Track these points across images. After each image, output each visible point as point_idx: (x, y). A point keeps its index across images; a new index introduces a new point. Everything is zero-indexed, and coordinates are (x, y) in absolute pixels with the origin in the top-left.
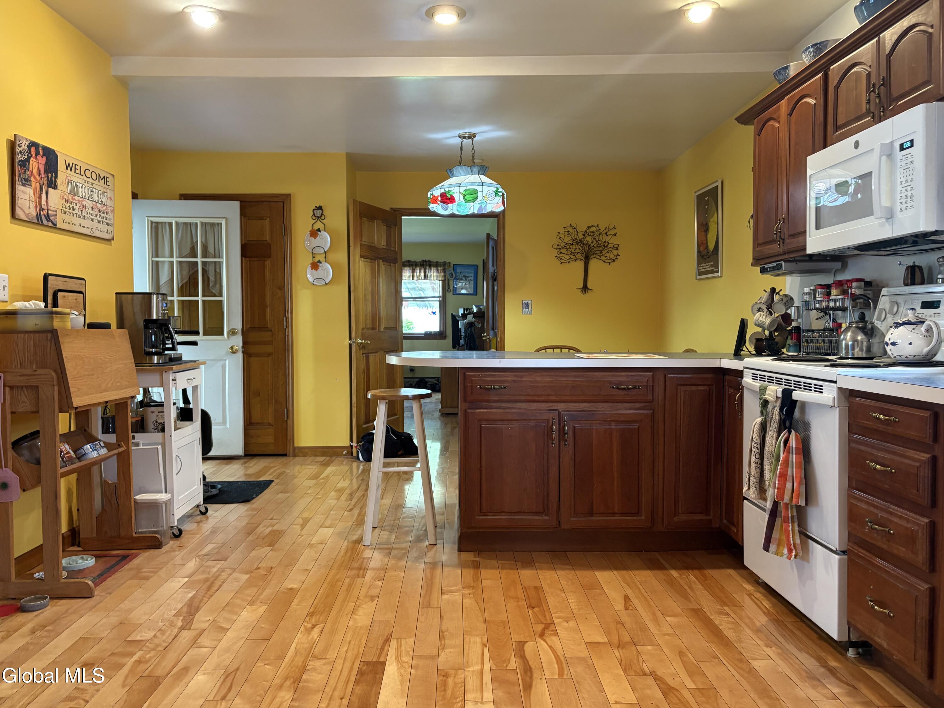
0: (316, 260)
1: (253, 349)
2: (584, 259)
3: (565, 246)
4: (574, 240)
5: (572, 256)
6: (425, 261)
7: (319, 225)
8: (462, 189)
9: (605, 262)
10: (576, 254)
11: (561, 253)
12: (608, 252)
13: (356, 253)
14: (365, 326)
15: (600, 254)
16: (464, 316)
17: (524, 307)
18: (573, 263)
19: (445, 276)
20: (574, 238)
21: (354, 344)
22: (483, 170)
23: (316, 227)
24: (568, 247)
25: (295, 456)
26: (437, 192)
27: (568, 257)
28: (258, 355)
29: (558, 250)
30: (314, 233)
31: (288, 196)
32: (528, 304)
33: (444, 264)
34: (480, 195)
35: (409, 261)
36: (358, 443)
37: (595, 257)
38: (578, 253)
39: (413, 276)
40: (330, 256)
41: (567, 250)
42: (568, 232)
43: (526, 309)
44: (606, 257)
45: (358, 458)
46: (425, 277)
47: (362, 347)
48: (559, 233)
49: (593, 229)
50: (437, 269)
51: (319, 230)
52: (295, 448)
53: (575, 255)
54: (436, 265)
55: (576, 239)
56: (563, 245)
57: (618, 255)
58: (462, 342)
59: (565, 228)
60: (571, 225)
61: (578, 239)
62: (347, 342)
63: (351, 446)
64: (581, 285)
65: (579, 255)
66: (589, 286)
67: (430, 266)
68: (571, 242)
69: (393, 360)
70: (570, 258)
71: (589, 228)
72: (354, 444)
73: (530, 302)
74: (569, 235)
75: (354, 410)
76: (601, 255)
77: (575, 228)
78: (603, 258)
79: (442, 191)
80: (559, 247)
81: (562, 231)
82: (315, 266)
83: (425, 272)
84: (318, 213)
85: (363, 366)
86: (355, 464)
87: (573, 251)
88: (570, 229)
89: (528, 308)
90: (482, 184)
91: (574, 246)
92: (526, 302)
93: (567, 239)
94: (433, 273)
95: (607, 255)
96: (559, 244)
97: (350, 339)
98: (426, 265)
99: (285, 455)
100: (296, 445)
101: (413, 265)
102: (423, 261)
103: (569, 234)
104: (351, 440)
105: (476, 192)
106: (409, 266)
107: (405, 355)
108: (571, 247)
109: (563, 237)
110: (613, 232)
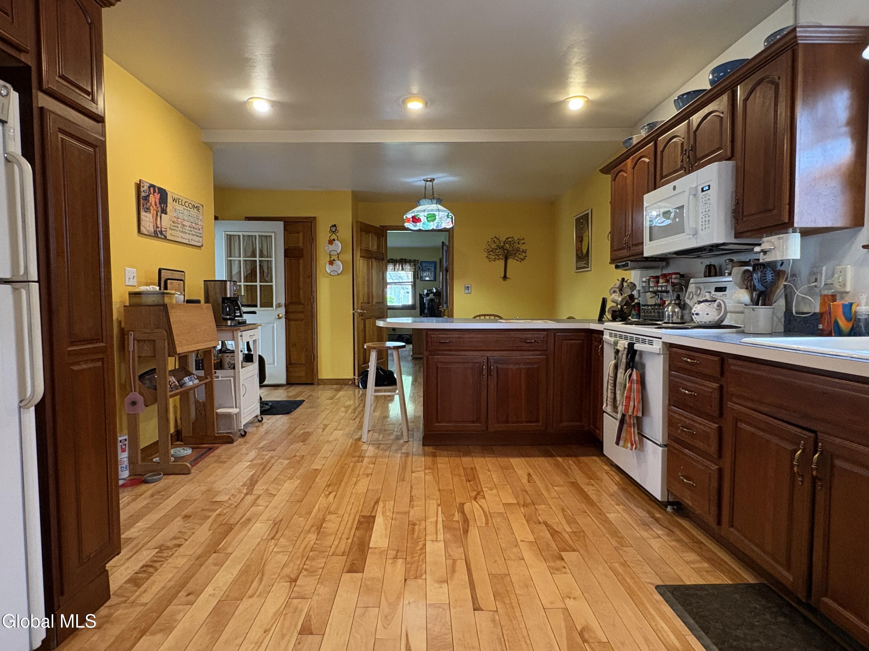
0: (332, 259)
1: (292, 316)
2: (504, 259)
5: (496, 257)
6: (403, 259)
7: (334, 237)
8: (426, 214)
9: (517, 261)
11: (490, 254)
12: (519, 254)
13: (358, 254)
14: (363, 301)
15: (514, 256)
16: (428, 295)
17: (466, 289)
18: (497, 261)
19: (415, 269)
20: (497, 245)
21: (356, 313)
22: (439, 201)
23: (332, 238)
24: (494, 251)
25: (318, 384)
26: (409, 215)
27: (494, 257)
28: (295, 320)
29: (488, 253)
30: (331, 242)
31: (315, 218)
32: (468, 287)
33: (415, 261)
34: (437, 217)
35: (392, 259)
36: (359, 376)
37: (511, 258)
39: (395, 269)
40: (341, 256)
41: (493, 253)
45: (359, 386)
46: (403, 269)
47: (361, 315)
48: (488, 242)
49: (510, 239)
50: (410, 265)
51: (334, 240)
52: (318, 380)
53: (498, 256)
54: (409, 262)
55: (499, 246)
56: (491, 249)
57: (526, 256)
58: (426, 311)
59: (492, 239)
60: (496, 237)
62: (352, 311)
63: (355, 379)
64: (503, 275)
65: (501, 256)
66: (508, 276)
67: (406, 262)
68: (496, 248)
69: (380, 323)
71: (507, 239)
72: (356, 377)
73: (470, 286)
75: (356, 355)
77: (498, 239)
78: (516, 258)
79: (413, 215)
80: (488, 251)
81: (490, 241)
82: (331, 263)
83: (402, 266)
84: (334, 229)
85: (362, 327)
86: (357, 390)
87: (497, 253)
88: (495, 240)
89: (469, 290)
90: (439, 210)
91: (498, 250)
92: (467, 285)
93: (494, 246)
94: (407, 267)
95: (519, 256)
96: (488, 249)
97: (354, 310)
98: (403, 262)
99: (312, 384)
100: (319, 378)
101: (394, 262)
102: (401, 259)
103: (495, 242)
104: (354, 375)
105: (434, 215)
106: (392, 262)
107: (389, 320)
108: (496, 251)
109: (491, 244)
110: (523, 242)
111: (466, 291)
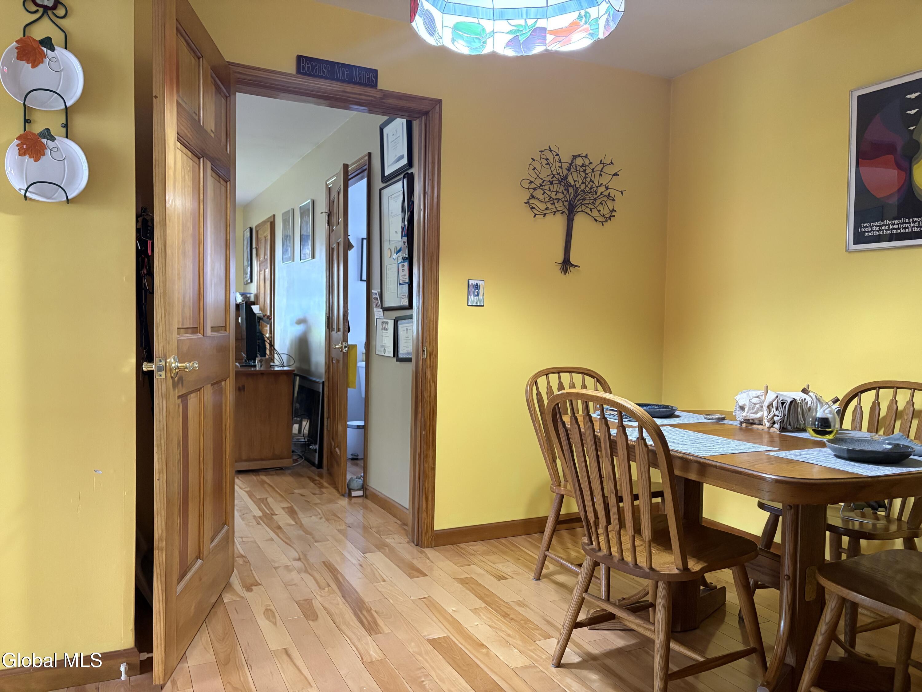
0: (36, 129)
2: (567, 212)
3: (541, 185)
4: (554, 176)
5: (549, 205)
7: (46, 30)
9: (596, 220)
10: (556, 201)
11: (533, 197)
12: (601, 203)
14: (183, 324)
15: (590, 206)
17: (471, 293)
18: (549, 217)
20: (555, 173)
21: (163, 373)
23: (37, 36)
24: (547, 187)
27: (543, 206)
29: (532, 191)
30: (31, 51)
32: (477, 287)
37: (582, 211)
38: (559, 200)
40: (82, 122)
41: (545, 192)
42: (547, 159)
43: (474, 296)
44: (599, 211)
47: (179, 380)
48: (533, 160)
49: (579, 161)
51: (46, 43)
53: (554, 204)
55: (558, 174)
56: (538, 182)
57: (614, 210)
59: (541, 151)
60: (550, 150)
61: (561, 174)
62: (135, 365)
64: (561, 259)
65: (561, 204)
66: (573, 260)
68: (549, 179)
70: (547, 209)
71: (575, 157)
73: (481, 283)
74: (548, 166)
76: (592, 207)
77: (558, 155)
78: (595, 213)
80: (533, 186)
81: (537, 158)
82: (32, 145)
87: (553, 195)
88: (550, 156)
89: (478, 295)
91: (555, 186)
92: (474, 282)
93: (545, 173)
95: (600, 208)
96: (533, 180)
103: (548, 164)
108: (551, 187)
109: (538, 168)
110: (610, 170)
111: (472, 298)
